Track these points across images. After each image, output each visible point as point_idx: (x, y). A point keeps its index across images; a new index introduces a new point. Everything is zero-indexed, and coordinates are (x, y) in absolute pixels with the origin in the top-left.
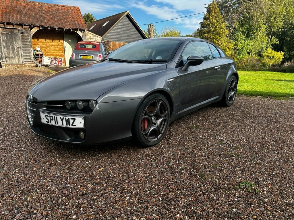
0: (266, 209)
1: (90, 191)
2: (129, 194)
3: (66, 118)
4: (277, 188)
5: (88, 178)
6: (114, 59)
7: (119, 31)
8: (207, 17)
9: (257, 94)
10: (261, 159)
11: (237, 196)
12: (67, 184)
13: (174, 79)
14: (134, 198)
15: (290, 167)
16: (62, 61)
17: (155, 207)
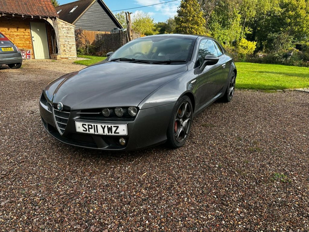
0: (302, 195)
1: (147, 196)
2: (185, 195)
3: (108, 126)
4: (303, 177)
5: (138, 184)
6: (126, 59)
7: (90, 18)
8: (184, 5)
9: (248, 88)
10: (280, 152)
11: (276, 187)
12: (121, 192)
13: (196, 80)
14: (192, 199)
15: (305, 157)
16: (31, 53)
17: (214, 204)
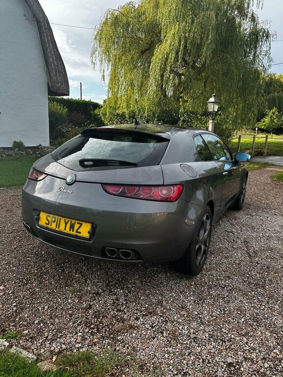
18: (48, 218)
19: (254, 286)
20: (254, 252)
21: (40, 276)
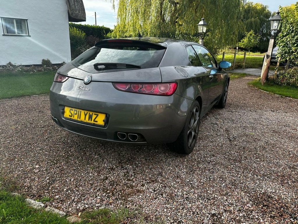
18: (71, 111)
19: (233, 161)
20: (233, 138)
21: (67, 158)
